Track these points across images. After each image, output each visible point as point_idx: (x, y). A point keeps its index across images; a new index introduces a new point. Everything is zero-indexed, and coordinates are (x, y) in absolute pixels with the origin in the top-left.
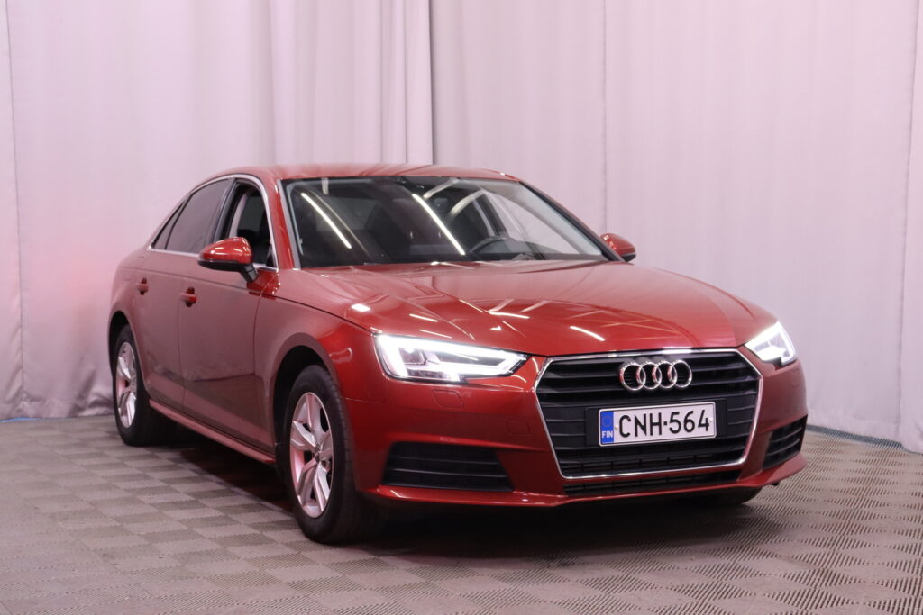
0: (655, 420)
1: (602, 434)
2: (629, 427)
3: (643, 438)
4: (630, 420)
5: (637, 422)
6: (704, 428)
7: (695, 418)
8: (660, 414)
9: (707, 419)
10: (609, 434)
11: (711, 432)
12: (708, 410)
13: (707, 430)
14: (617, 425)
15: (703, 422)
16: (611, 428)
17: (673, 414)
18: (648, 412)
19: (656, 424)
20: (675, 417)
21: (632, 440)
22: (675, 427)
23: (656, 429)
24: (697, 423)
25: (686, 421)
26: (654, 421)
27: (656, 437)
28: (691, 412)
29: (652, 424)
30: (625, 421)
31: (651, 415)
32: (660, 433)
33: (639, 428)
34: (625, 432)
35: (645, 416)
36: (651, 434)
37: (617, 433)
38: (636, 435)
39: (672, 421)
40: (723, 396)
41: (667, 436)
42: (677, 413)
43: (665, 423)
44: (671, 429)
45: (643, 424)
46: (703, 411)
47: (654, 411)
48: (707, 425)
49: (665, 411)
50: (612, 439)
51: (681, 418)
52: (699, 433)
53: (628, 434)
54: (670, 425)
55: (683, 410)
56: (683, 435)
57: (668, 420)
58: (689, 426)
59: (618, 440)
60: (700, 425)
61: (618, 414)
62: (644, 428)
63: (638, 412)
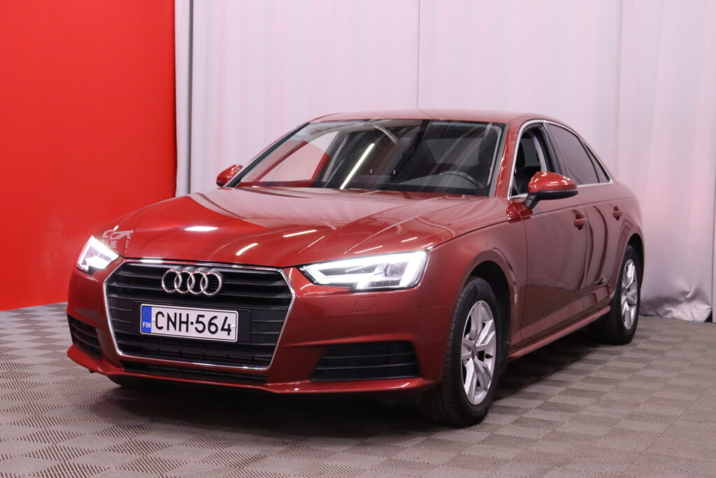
0: (184, 319)
1: (144, 324)
2: (163, 321)
3: (173, 332)
4: (163, 316)
5: (169, 318)
6: (226, 333)
7: (219, 322)
8: (188, 315)
9: (229, 325)
10: (148, 325)
11: (233, 337)
12: (232, 318)
13: (229, 334)
14: (153, 319)
15: (226, 327)
16: (150, 321)
17: (199, 316)
18: (178, 312)
19: (184, 322)
20: (201, 319)
21: (164, 332)
22: (200, 327)
23: (184, 326)
24: (220, 327)
25: (210, 324)
26: (183, 320)
27: (183, 333)
28: (215, 317)
29: (181, 322)
30: (160, 316)
31: (180, 314)
32: (187, 331)
33: (170, 323)
34: (159, 326)
35: (176, 314)
36: (180, 330)
37: (153, 324)
38: (168, 329)
39: (198, 322)
40: (247, 308)
41: (192, 334)
42: (203, 316)
43: (192, 323)
44: (196, 329)
45: (173, 321)
46: (226, 318)
47: (184, 312)
48: (229, 330)
49: (193, 313)
50: (149, 329)
51: (206, 321)
52: (221, 336)
53: (161, 328)
54: (196, 325)
55: (208, 314)
56: (206, 335)
57: (194, 321)
58: (213, 328)
59: (155, 331)
60: (223, 329)
61: (155, 310)
62: (174, 325)
63: (171, 311)
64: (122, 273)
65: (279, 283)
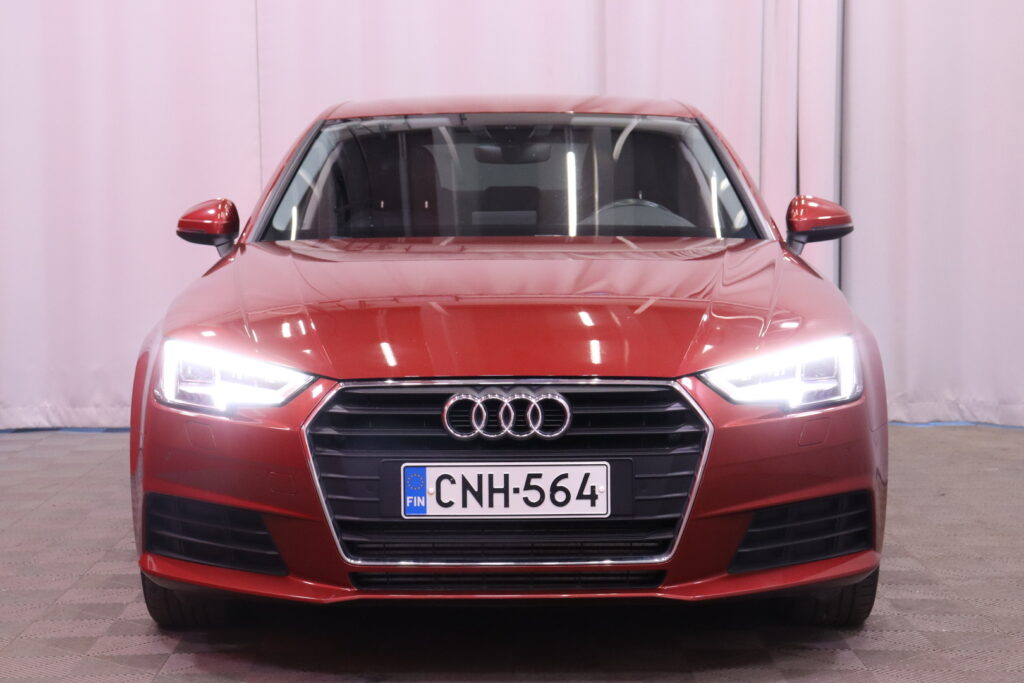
0: (499, 484)
1: (407, 501)
2: (452, 492)
3: (475, 510)
4: (453, 482)
5: (466, 485)
6: (589, 502)
7: (573, 484)
8: (506, 477)
9: (593, 488)
10: (419, 501)
11: (602, 509)
12: (599, 474)
13: (593, 504)
14: (431, 488)
15: (587, 492)
16: (422, 493)
17: (530, 477)
18: (485, 472)
19: (499, 491)
20: (534, 482)
21: (456, 511)
22: (534, 496)
23: (499, 498)
24: (574, 493)
25: (554, 489)
26: (495, 486)
27: (498, 510)
28: (565, 476)
29: (492, 491)
30: (445, 483)
31: (491, 477)
32: (507, 504)
33: (469, 495)
34: (445, 500)
35: (480, 477)
36: (491, 505)
37: (431, 500)
38: (465, 505)
39: (528, 487)
40: (628, 454)
41: (518, 509)
42: (539, 476)
43: (516, 491)
44: (526, 500)
45: (476, 489)
46: (587, 476)
47: (497, 471)
48: (593, 498)
49: (517, 472)
50: (423, 509)
51: (546, 486)
52: (578, 509)
53: (450, 504)
54: (524, 494)
55: (549, 472)
56: (548, 510)
57: (521, 486)
58: (560, 497)
59: (434, 510)
60: (580, 496)
61: (433, 472)
62: (478, 496)
63: (471, 471)
64: (338, 409)
65: (676, 407)
